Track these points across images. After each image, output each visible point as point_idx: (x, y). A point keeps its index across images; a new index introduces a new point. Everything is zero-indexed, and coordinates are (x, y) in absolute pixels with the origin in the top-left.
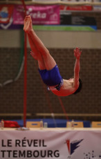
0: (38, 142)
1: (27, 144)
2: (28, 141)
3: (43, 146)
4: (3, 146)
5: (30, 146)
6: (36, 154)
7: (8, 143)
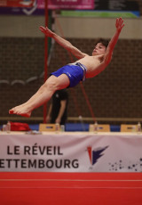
0: (52, 149)
1: (38, 152)
2: (40, 148)
3: (59, 154)
4: (9, 153)
5: (42, 154)
6: (50, 164)
7: (15, 150)
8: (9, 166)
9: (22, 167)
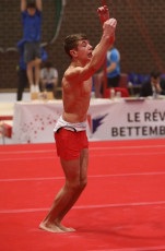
1: (158, 118)
2: (160, 114)
4: (129, 121)
5: (162, 119)
7: (136, 117)
8: (130, 134)
9: (144, 134)
